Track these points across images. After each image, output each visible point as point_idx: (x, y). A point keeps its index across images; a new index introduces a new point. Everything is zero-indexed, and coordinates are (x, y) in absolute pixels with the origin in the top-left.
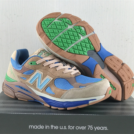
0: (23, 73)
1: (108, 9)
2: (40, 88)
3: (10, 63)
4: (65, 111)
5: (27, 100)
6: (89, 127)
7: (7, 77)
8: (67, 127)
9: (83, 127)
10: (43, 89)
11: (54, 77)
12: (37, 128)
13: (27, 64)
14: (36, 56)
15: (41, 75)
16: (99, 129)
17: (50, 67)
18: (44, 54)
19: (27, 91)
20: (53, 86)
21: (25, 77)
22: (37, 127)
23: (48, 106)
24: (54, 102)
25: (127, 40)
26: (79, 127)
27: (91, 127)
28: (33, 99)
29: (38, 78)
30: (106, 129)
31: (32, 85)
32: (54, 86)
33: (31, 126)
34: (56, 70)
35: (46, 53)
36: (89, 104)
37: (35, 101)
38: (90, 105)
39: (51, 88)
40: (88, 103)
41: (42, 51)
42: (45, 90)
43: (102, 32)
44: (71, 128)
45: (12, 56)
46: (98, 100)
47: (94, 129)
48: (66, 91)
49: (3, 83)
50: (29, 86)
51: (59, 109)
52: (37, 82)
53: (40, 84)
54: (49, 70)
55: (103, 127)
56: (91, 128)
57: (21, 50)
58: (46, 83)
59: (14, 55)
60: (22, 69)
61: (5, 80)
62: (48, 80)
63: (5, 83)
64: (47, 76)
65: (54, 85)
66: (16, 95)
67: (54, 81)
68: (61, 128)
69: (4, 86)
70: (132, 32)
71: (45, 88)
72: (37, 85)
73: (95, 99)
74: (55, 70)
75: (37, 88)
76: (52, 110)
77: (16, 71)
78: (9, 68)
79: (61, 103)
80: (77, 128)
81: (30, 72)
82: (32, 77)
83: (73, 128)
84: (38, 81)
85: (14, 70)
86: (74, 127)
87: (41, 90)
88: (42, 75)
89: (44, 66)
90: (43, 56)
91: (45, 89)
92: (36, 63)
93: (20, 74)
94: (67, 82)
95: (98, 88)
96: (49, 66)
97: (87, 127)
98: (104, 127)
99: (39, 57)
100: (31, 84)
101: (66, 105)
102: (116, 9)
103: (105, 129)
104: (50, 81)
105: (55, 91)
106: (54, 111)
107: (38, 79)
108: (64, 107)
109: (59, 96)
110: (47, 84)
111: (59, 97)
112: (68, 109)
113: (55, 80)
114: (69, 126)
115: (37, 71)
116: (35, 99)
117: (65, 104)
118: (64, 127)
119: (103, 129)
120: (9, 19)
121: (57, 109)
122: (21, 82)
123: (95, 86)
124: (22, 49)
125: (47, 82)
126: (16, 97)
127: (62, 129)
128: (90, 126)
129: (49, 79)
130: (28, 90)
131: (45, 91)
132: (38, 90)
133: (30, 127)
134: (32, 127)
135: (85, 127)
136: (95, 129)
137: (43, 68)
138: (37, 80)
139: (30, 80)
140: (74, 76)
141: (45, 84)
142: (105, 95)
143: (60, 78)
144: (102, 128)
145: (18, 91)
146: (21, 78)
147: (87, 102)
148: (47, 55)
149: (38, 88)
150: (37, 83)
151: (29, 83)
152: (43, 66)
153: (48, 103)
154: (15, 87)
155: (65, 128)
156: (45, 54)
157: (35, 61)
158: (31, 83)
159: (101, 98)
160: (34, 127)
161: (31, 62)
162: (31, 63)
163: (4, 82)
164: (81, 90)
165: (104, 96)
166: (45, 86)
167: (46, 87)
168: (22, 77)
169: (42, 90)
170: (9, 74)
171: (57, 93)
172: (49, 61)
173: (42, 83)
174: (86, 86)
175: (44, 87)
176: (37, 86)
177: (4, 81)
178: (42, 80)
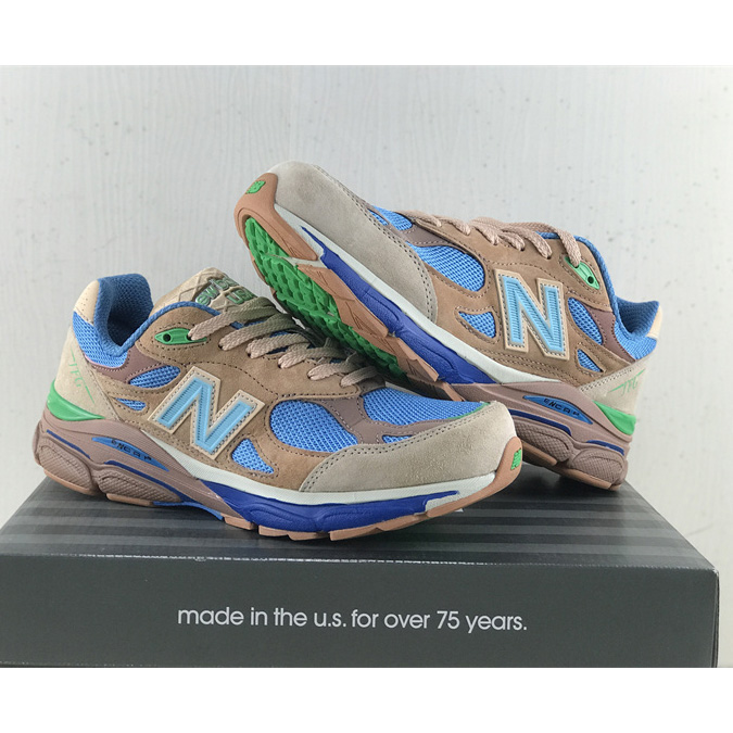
0: (129, 383)
1: (527, 100)
2: (207, 448)
3: (71, 340)
4: (322, 544)
5: (146, 503)
6: (444, 617)
7: (56, 401)
8: (347, 618)
9: (415, 619)
10: (220, 450)
11: (270, 396)
12: (212, 621)
13: (148, 340)
14: (187, 304)
15: (209, 391)
16: (485, 625)
17: (249, 355)
18: (222, 293)
19: (148, 458)
20: (264, 436)
21: (137, 399)
22: (214, 617)
23: (246, 524)
24: (269, 508)
25: (611, 240)
26: (398, 618)
27: (450, 619)
28: (175, 497)
29: (197, 403)
30: (518, 626)
31: (172, 432)
32: (272, 436)
33: (189, 614)
34: (279, 366)
35: (232, 291)
36: (425, 515)
37: (186, 503)
38: (430, 516)
39: (255, 446)
40: (424, 509)
41: (217, 279)
42: (228, 455)
43: (504, 201)
44: (364, 620)
45: (77, 305)
46: (467, 495)
47: (464, 625)
48: (325, 460)
49: (38, 428)
50: (157, 436)
51: (294, 536)
52: (195, 419)
53: (206, 431)
54: (246, 367)
55: (503, 619)
56: (454, 623)
57: (116, 277)
58: (235, 422)
59: (86, 302)
60: (127, 363)
61: (48, 415)
62: (244, 412)
63: (45, 427)
64: (236, 395)
65: (269, 432)
66: (97, 480)
67: (272, 413)
68: (320, 621)
69: (42, 441)
70: (633, 202)
71: (229, 445)
72: (195, 435)
73: (454, 493)
74: (275, 366)
75: (192, 445)
76: (262, 544)
77: (98, 371)
78: (63, 361)
79: (302, 512)
80: (391, 621)
81: (164, 375)
82: (173, 400)
83: (373, 620)
84: (196, 414)
85: (90, 368)
86: (375, 616)
87: (213, 457)
88: (217, 388)
89: (225, 348)
90: (218, 303)
91: (230, 451)
92: (189, 334)
93: (116, 387)
94: (330, 419)
95: (466, 443)
96: (248, 350)
97: (435, 620)
98: (510, 618)
99: (200, 307)
100: (165, 429)
101: (325, 517)
102: (562, 101)
103: (511, 626)
104: (252, 416)
105: (275, 457)
106: (270, 545)
107: (196, 407)
108: (316, 530)
109: (295, 482)
110: (240, 428)
111: (295, 485)
112: (334, 535)
113: (274, 408)
114: (354, 615)
115: (194, 373)
116: (184, 498)
117: (319, 516)
118: (334, 617)
119: (503, 627)
120: (91, 144)
121: (286, 538)
122: (123, 421)
123: (453, 434)
124: (122, 276)
125: (239, 418)
126: (96, 486)
127: (324, 624)
128: (446, 613)
129: (246, 404)
130: (152, 454)
131: (229, 458)
132: (197, 455)
133: (184, 615)
134: (193, 616)
135: (426, 617)
136: (472, 627)
137: (219, 357)
138: (195, 411)
139: (162, 412)
140: (359, 393)
141: (228, 430)
142: (496, 471)
143: (295, 401)
144: (499, 623)
145: (109, 463)
146: (123, 402)
147: (417, 503)
148: (237, 299)
149: (198, 448)
150: (195, 424)
151: (156, 424)
152: (221, 347)
153: (246, 514)
154: (95, 444)
155: (337, 623)
156: (226, 295)
157: (185, 326)
158: (167, 427)
159: (478, 484)
160: (199, 618)
161: (167, 332)
162: (167, 338)
163: (44, 421)
164: (390, 454)
165: (493, 476)
166: (230, 439)
167: (233, 441)
168: (124, 397)
169: (217, 454)
170: (64, 387)
171: (283, 468)
172: (246, 325)
173: (215, 424)
174: (410, 433)
175: (226, 443)
176: (195, 439)
177: (39, 418)
178: (215, 410)
